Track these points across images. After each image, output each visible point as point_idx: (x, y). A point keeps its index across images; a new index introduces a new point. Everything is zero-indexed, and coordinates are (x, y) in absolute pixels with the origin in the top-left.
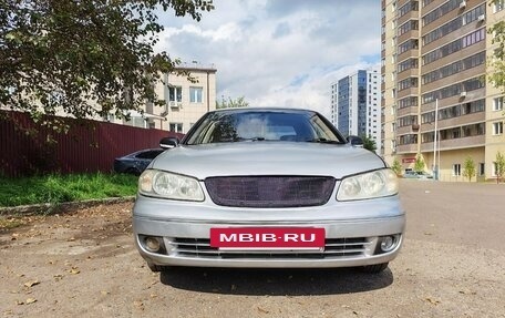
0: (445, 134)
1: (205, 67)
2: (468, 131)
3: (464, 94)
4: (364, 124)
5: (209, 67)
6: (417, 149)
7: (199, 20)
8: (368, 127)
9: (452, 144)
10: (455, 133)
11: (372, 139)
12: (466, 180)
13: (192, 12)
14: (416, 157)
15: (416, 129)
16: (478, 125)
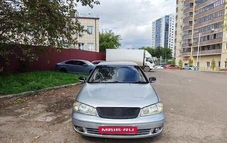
0: (203, 48)
1: (94, 17)
2: (214, 47)
3: (213, 29)
4: (167, 41)
5: (96, 17)
6: (191, 54)
7: (92, 8)
8: (169, 43)
9: (207, 52)
10: (208, 47)
11: (171, 48)
12: (212, 70)
13: (89, 4)
14: (190, 58)
15: (190, 45)
16: (219, 44)
